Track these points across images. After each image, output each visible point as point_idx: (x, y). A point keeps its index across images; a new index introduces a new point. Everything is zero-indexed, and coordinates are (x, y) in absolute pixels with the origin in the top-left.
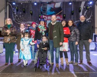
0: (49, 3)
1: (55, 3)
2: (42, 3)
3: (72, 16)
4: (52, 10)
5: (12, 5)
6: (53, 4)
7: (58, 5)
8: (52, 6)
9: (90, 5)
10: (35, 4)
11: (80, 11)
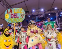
0: (37, 15)
1: (40, 15)
2: (33, 16)
4: (39, 19)
7: (42, 16)
10: (29, 16)
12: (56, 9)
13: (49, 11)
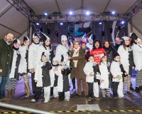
0: (77, 23)
1: (83, 23)
2: (69, 23)
3: (104, 37)
4: (80, 30)
5: (36, 25)
6: (82, 24)
7: (86, 25)
8: (80, 26)
9: (122, 25)
10: (62, 24)
11: (111, 32)
12: (113, 13)
13: (101, 17)
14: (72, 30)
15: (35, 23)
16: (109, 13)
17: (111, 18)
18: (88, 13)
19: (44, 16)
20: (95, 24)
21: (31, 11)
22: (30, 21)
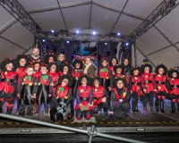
0: (84, 42)
1: (90, 42)
2: (75, 41)
4: (86, 49)
6: (88, 43)
7: (93, 45)
8: (86, 45)
9: (126, 46)
10: (68, 42)
11: (116, 53)
12: (119, 34)
13: (107, 37)
14: (78, 49)
15: (41, 40)
16: (114, 35)
17: (117, 39)
18: (94, 33)
19: (51, 33)
20: (100, 44)
21: (38, 27)
22: (36, 38)
